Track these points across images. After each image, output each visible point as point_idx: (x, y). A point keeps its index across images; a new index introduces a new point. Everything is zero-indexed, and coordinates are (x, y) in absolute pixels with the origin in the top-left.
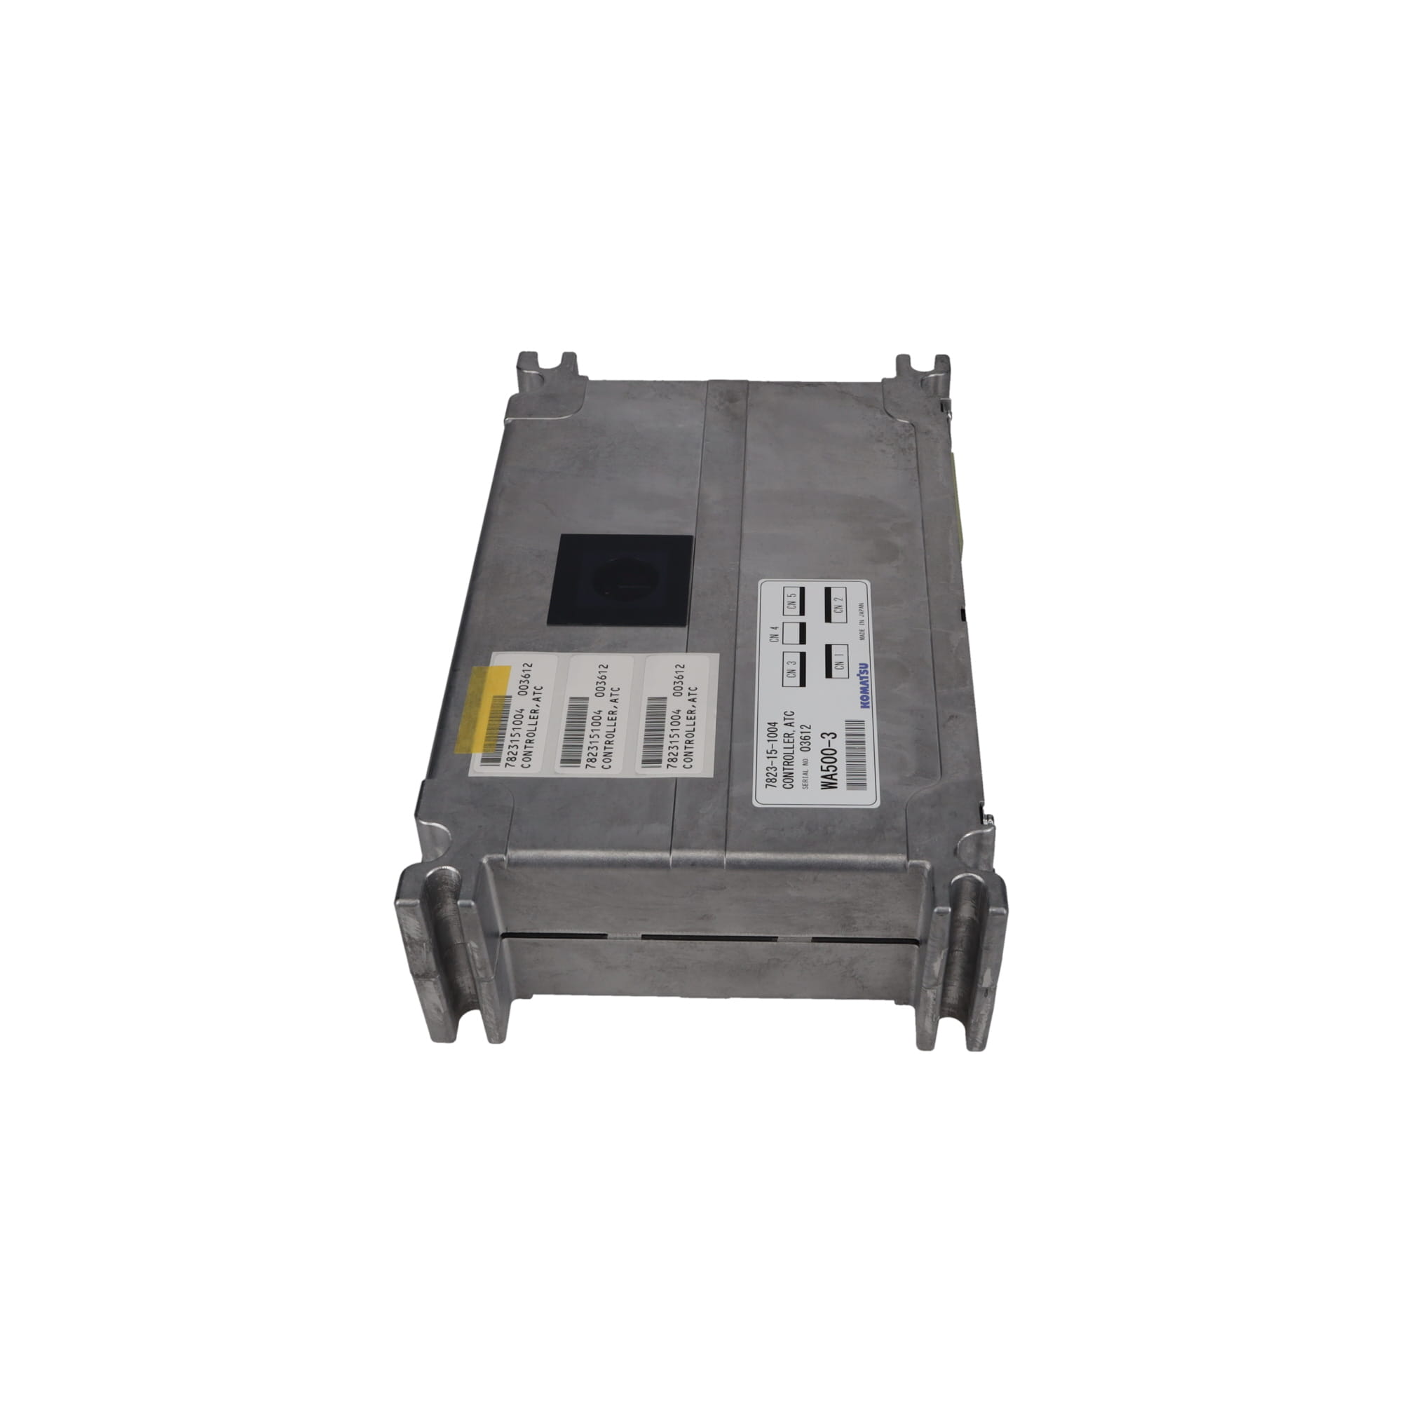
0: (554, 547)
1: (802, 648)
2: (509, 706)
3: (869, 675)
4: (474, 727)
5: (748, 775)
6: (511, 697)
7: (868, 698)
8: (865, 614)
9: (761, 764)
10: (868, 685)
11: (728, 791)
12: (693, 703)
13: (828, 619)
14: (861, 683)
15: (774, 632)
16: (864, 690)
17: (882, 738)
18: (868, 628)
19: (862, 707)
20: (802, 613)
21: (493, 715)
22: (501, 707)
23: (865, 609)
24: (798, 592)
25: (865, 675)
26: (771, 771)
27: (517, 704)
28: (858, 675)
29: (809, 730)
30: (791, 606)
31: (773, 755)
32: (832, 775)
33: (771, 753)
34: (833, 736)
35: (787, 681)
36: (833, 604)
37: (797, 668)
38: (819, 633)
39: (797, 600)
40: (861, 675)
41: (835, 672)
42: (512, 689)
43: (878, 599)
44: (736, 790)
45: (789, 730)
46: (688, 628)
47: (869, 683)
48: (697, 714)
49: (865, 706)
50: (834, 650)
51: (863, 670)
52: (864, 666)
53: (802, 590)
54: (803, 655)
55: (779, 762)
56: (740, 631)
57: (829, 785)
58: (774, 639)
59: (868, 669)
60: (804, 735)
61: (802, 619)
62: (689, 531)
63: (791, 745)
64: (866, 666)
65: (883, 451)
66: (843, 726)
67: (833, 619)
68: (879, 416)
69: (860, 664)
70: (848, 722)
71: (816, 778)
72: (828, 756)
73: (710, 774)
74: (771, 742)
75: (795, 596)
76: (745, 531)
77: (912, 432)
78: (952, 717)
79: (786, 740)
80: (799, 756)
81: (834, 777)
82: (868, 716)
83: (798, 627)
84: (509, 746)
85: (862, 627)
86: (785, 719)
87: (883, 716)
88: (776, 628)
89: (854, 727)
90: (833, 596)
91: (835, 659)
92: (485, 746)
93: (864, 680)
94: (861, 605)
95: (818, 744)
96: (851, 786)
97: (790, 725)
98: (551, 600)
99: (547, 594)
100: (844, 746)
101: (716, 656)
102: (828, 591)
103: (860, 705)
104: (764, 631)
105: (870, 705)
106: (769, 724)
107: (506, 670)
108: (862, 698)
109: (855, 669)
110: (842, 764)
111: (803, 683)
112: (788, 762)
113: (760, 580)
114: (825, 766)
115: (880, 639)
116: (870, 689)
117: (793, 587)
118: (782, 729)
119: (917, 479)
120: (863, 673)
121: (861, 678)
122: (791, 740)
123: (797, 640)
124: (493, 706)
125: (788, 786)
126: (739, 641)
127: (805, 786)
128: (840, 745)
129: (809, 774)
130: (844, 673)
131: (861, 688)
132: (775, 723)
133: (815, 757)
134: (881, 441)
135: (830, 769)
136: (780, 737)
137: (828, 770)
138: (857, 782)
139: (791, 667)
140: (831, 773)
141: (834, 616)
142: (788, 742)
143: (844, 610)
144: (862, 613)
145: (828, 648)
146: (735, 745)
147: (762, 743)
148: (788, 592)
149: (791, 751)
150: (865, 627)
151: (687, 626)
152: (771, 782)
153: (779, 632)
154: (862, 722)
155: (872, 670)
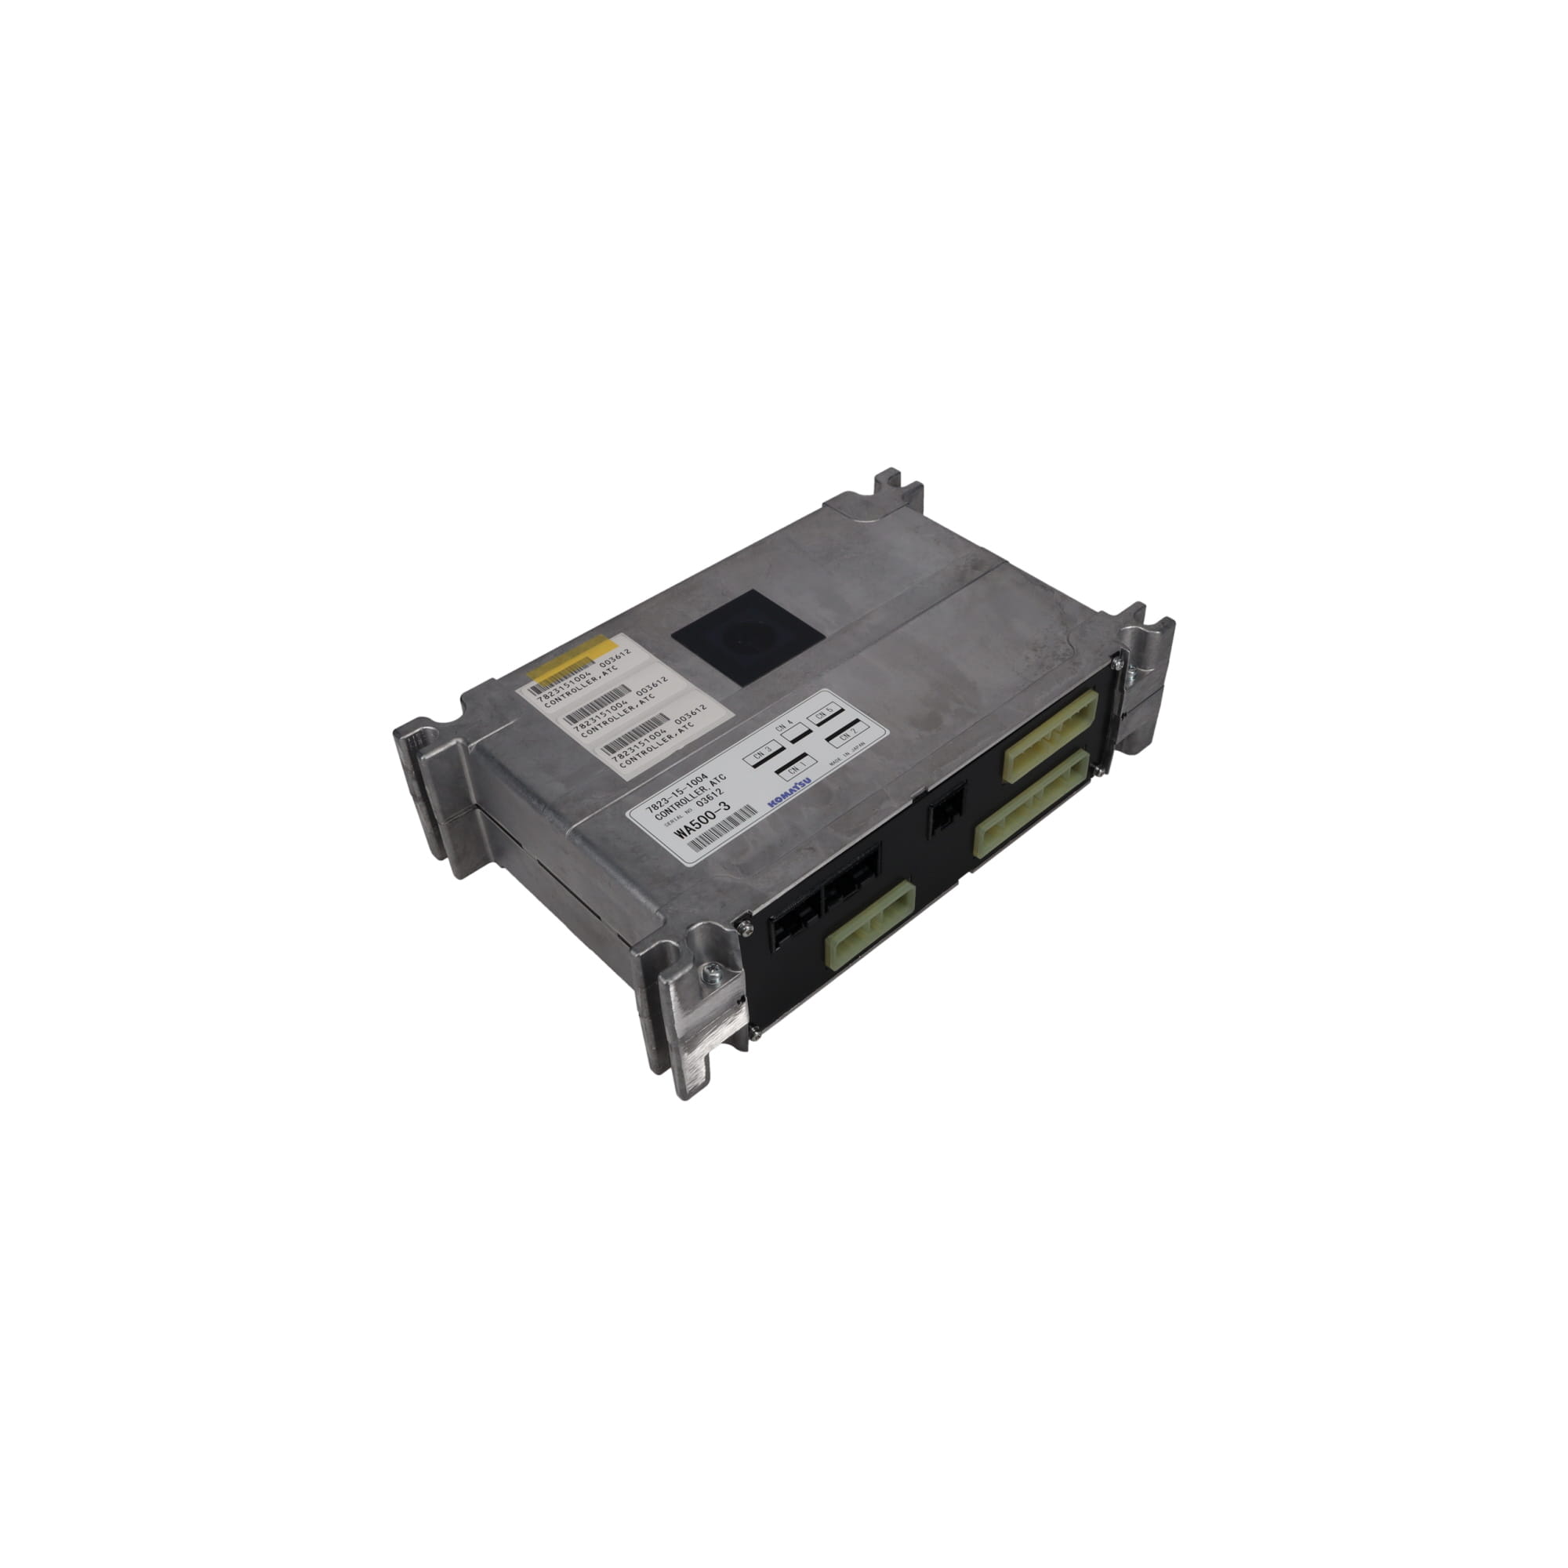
0: (738, 592)
1: (788, 745)
2: (586, 667)
4: (556, 667)
6: (594, 663)
8: (857, 751)
9: (666, 793)
12: (679, 733)
13: (829, 739)
15: (787, 724)
16: (785, 795)
17: (754, 830)
18: (845, 760)
20: (820, 724)
21: (573, 666)
22: (583, 665)
23: (848, 757)
24: (836, 710)
26: (663, 801)
27: (593, 668)
29: (718, 795)
30: (819, 716)
31: (678, 794)
32: (691, 829)
33: (678, 792)
34: (727, 808)
35: (749, 758)
36: (847, 732)
37: (767, 755)
39: (829, 714)
41: (785, 772)
42: (601, 659)
43: (878, 748)
44: (629, 799)
45: (708, 786)
46: (742, 688)
48: (671, 741)
50: (805, 759)
52: (808, 781)
53: (840, 711)
55: (674, 800)
57: (682, 834)
58: (780, 728)
60: (711, 795)
61: (814, 728)
62: (827, 632)
63: (696, 796)
65: (1028, 658)
66: (741, 806)
67: (828, 744)
68: (1060, 633)
70: (747, 806)
71: (682, 824)
72: (707, 817)
73: (629, 779)
74: (687, 786)
75: (831, 711)
76: (862, 653)
77: (1067, 657)
78: (811, 849)
79: (698, 791)
80: (689, 806)
81: (691, 832)
82: (763, 811)
83: (805, 730)
84: (556, 689)
85: (842, 758)
86: (715, 778)
87: (772, 819)
88: (791, 723)
89: (749, 811)
90: (853, 727)
91: (796, 765)
92: (546, 680)
95: (712, 806)
96: (691, 843)
97: (713, 784)
98: (693, 623)
99: (695, 616)
100: (724, 818)
101: (730, 716)
102: (857, 721)
104: (782, 720)
105: (776, 806)
106: (703, 775)
107: (612, 648)
109: (800, 779)
110: (705, 828)
111: (756, 766)
112: (680, 804)
113: (824, 688)
114: (695, 822)
115: (843, 774)
117: (839, 705)
118: (705, 783)
122: (700, 793)
123: (793, 738)
124: (580, 662)
125: (659, 817)
126: (758, 715)
127: (669, 824)
128: (722, 816)
129: (680, 820)
130: (791, 776)
132: (706, 777)
133: (701, 811)
134: (1035, 650)
135: (696, 825)
136: (697, 787)
137: (694, 825)
138: (701, 842)
139: (764, 752)
140: (693, 828)
141: (836, 740)
142: (697, 793)
144: (855, 749)
145: (802, 757)
146: (666, 775)
147: (682, 783)
148: (831, 706)
149: (690, 799)
151: (744, 687)
152: (654, 807)
153: (790, 726)
154: (755, 813)
155: (808, 786)
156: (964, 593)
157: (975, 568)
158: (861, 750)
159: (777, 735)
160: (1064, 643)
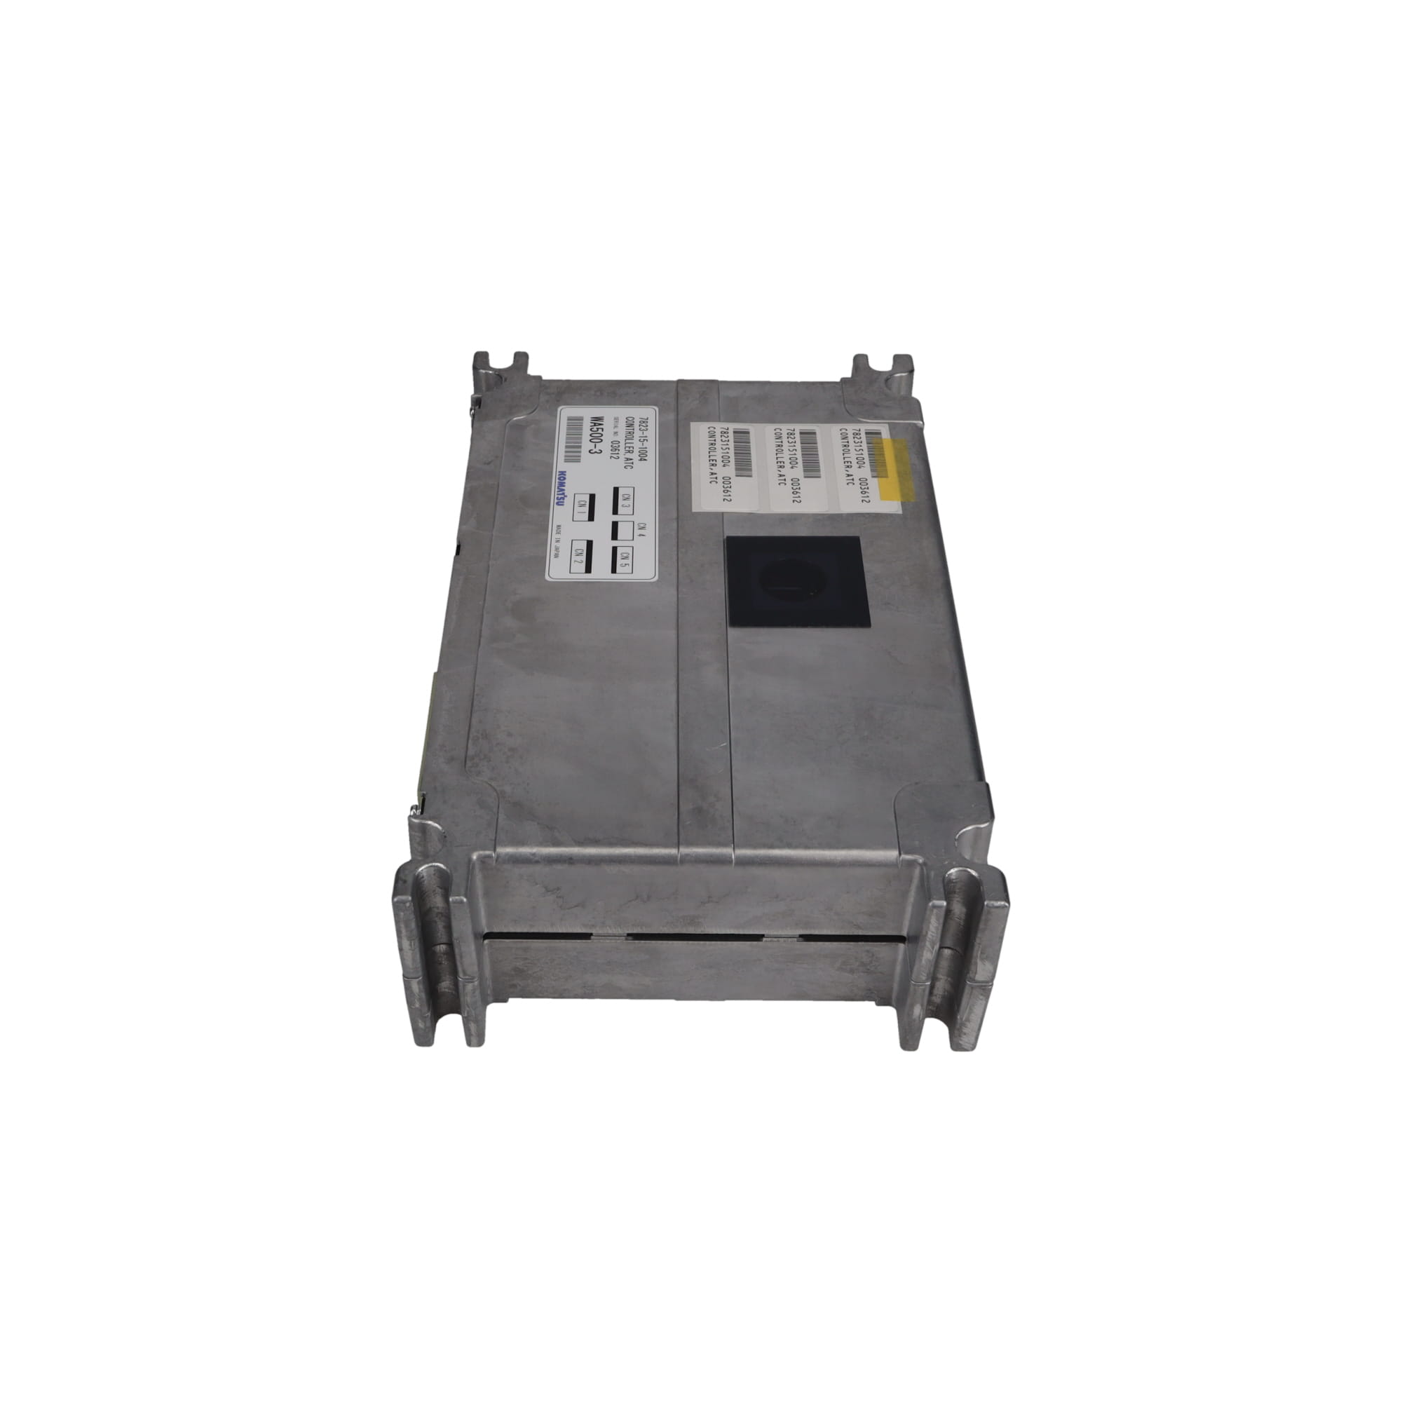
1: (616, 518)
2: (872, 470)
3: (556, 496)
4: (896, 457)
5: (662, 427)
6: (873, 477)
7: (559, 479)
8: (553, 548)
9: (652, 432)
10: (558, 488)
11: (678, 414)
12: (712, 471)
13: (590, 544)
14: (564, 490)
15: (642, 532)
16: (562, 484)
17: (550, 450)
18: (552, 535)
19: (565, 472)
20: (615, 549)
21: (884, 464)
22: (878, 468)
23: (553, 552)
24: (619, 569)
25: (560, 496)
26: (644, 428)
27: (866, 471)
28: (566, 496)
29: (613, 455)
30: (625, 555)
31: (642, 438)
32: (595, 425)
33: (644, 439)
34: (591, 452)
35: (630, 491)
36: (584, 558)
37: (621, 502)
38: (599, 532)
39: (619, 561)
40: (563, 496)
41: (587, 499)
42: (874, 483)
43: (539, 562)
44: (672, 416)
45: (629, 456)
46: (724, 536)
47: (557, 490)
48: (707, 463)
49: (563, 473)
50: (586, 516)
51: (562, 500)
52: (560, 503)
53: (614, 570)
54: (615, 512)
55: (637, 434)
56: (674, 533)
57: (597, 421)
58: (642, 525)
59: (556, 501)
60: (617, 452)
61: (615, 543)
62: (734, 633)
63: (627, 445)
64: (558, 504)
65: (510, 735)
66: (582, 459)
67: (585, 544)
68: (508, 789)
69: (562, 505)
70: (578, 461)
71: (608, 425)
72: (596, 437)
73: (693, 425)
74: (644, 447)
75: (621, 565)
76: (673, 634)
77: (469, 764)
78: (489, 463)
79: (631, 449)
80: (621, 437)
81: (593, 424)
82: (560, 464)
83: (619, 537)
84: (861, 442)
85: (558, 536)
86: (632, 463)
87: (548, 466)
88: (640, 535)
89: (573, 455)
90: (584, 565)
91: (586, 509)
92: (882, 443)
93: (561, 493)
94: (556, 556)
95: (605, 446)
96: (581, 419)
97: (628, 459)
98: (862, 559)
99: (868, 567)
100: (583, 445)
101: (695, 509)
102: (588, 569)
103: (567, 474)
104: (651, 533)
105: (558, 474)
106: (645, 460)
107: (884, 497)
108: (565, 479)
109: (568, 501)
110: (586, 433)
111: (616, 490)
112: (630, 435)
113: (658, 581)
114: (600, 431)
115: (542, 527)
116: (557, 485)
117: (623, 574)
118: (635, 456)
119: (475, 697)
120: (561, 498)
121: (563, 494)
122: (627, 449)
123: (620, 526)
124: (886, 470)
125: (630, 419)
126: (675, 525)
127: (616, 419)
128: (586, 445)
129: (613, 426)
130: (578, 498)
131: (564, 486)
132: (641, 460)
133: (608, 437)
134: (512, 749)
135: (595, 429)
136: (636, 451)
137: (597, 428)
138: (575, 423)
139: (626, 503)
140: (595, 427)
141: (584, 546)
142: (629, 447)
143: (573, 552)
144: (557, 549)
145: (591, 518)
146: (674, 445)
147: (652, 447)
148: (628, 569)
149: (627, 441)
150: (555, 536)
151: (725, 537)
152: (644, 422)
153: (637, 532)
154: (566, 461)
155: (553, 500)
156: (668, 768)
157: (699, 811)
158: (551, 551)
159: (638, 519)
160: (491, 779)
